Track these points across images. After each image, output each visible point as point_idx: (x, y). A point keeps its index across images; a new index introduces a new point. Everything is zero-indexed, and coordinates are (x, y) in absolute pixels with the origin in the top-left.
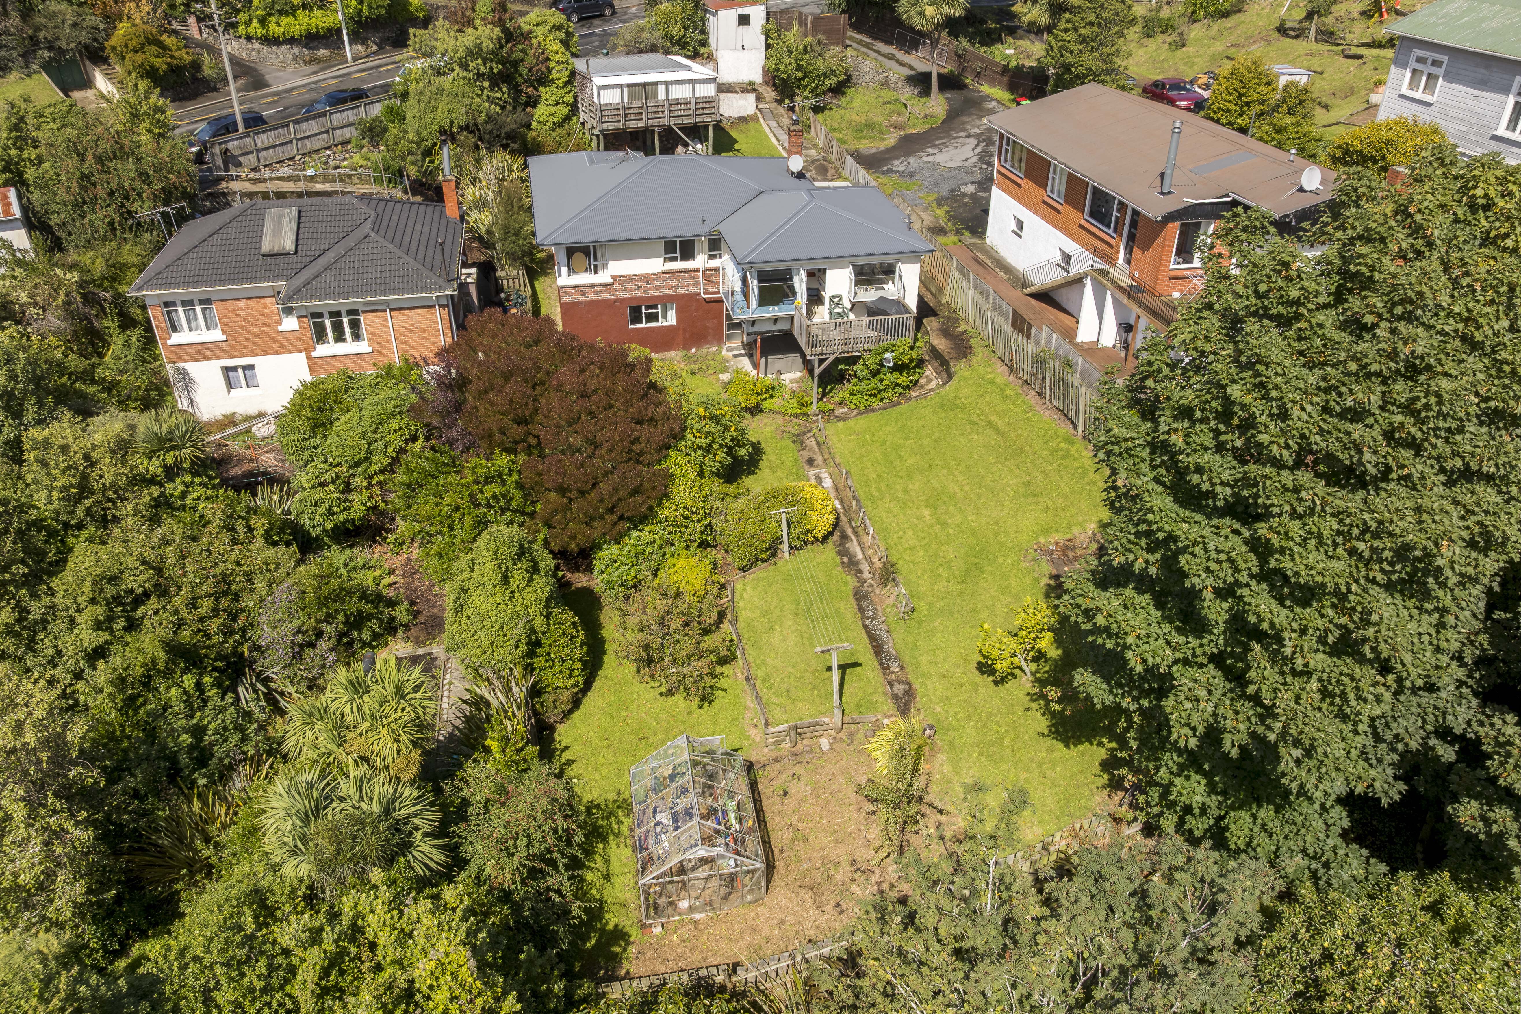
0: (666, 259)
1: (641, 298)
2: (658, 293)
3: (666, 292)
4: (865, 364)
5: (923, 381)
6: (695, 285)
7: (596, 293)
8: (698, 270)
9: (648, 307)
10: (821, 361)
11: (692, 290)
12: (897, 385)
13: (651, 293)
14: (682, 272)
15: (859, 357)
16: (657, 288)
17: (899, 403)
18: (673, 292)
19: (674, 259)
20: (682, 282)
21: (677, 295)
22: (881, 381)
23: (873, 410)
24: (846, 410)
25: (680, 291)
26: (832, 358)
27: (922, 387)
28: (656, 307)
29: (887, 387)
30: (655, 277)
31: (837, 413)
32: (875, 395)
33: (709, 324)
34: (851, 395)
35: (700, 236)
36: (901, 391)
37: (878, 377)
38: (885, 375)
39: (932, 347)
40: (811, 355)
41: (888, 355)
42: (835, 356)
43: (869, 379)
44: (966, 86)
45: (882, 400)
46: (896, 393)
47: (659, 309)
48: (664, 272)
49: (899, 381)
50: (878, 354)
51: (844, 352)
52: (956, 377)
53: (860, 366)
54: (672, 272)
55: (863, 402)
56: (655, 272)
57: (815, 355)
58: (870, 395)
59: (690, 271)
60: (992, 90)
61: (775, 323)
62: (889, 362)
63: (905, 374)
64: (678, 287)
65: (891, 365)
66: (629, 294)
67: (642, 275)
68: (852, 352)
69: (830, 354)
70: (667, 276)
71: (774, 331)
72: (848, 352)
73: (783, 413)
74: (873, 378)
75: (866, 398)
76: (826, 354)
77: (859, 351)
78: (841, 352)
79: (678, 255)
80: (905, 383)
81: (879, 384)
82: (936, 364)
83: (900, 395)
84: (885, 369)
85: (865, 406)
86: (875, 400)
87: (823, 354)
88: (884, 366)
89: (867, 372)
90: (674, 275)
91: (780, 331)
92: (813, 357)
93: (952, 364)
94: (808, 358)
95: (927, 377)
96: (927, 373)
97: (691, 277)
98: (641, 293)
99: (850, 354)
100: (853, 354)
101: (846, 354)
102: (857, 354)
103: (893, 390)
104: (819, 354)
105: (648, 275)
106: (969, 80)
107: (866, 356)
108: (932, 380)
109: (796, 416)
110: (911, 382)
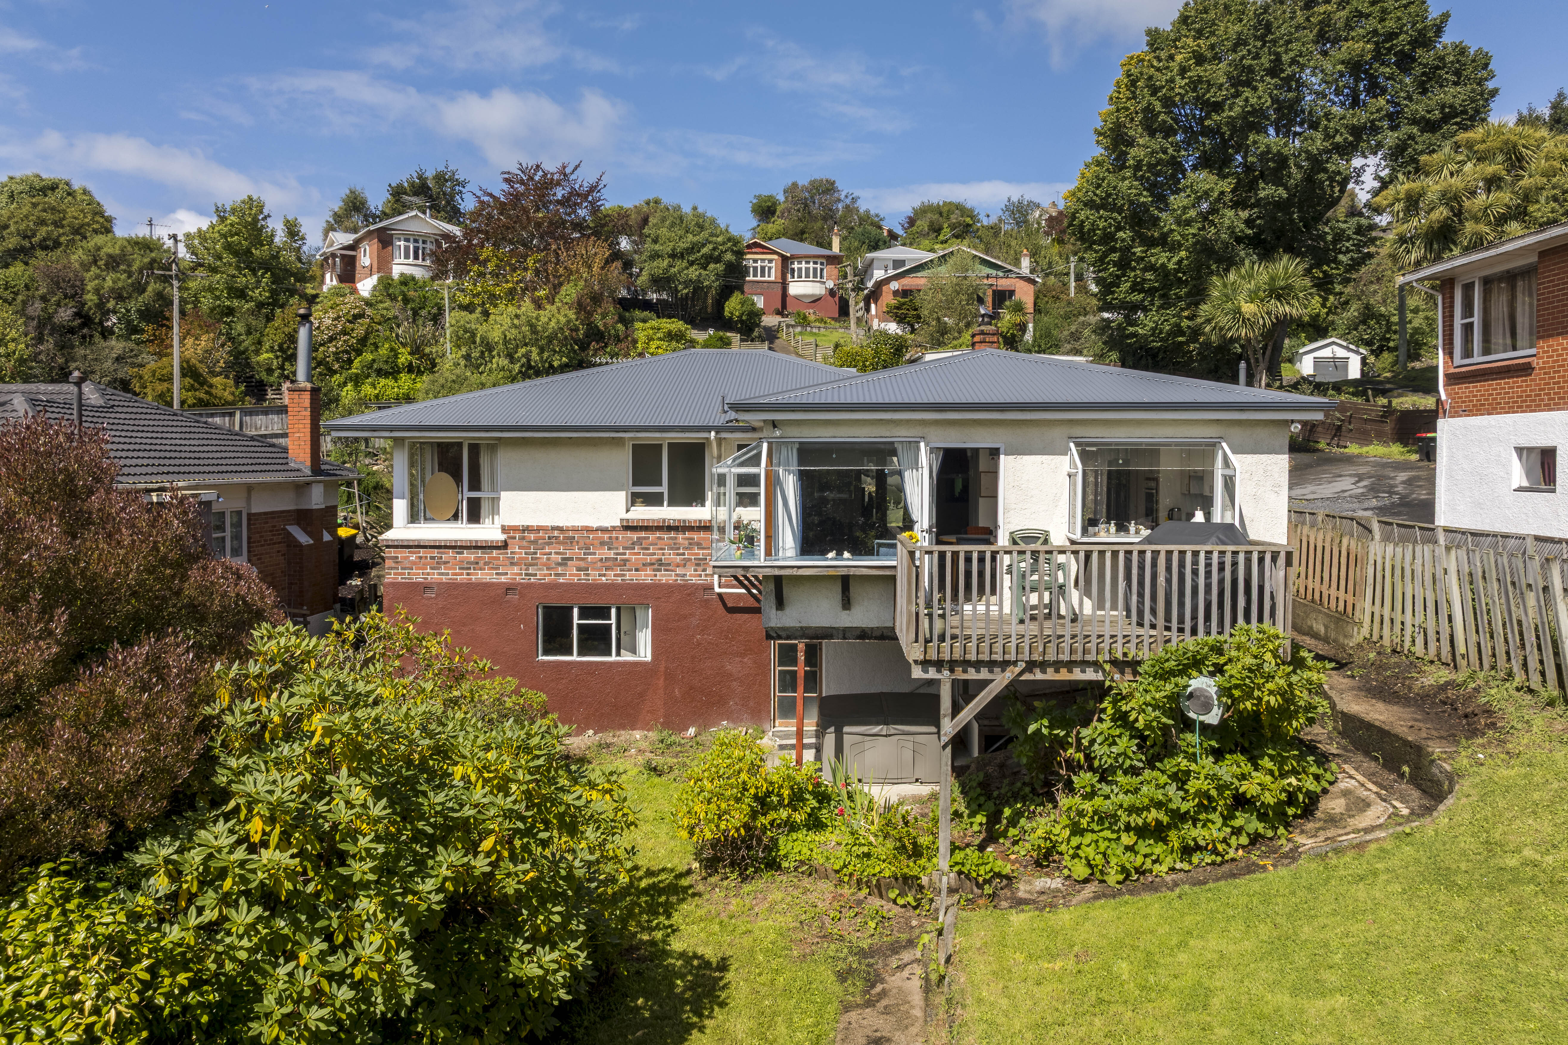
0: (635, 499)
1: (569, 586)
2: (611, 577)
3: (630, 576)
4: (1121, 719)
5: (1332, 805)
6: (702, 564)
7: (467, 566)
8: (706, 527)
9: (585, 612)
10: (965, 691)
11: (692, 575)
12: (1241, 802)
13: (594, 576)
14: (670, 528)
15: (1099, 691)
16: (608, 564)
17: (1251, 869)
18: (646, 577)
19: (654, 500)
20: (669, 555)
21: (656, 587)
22: (1181, 779)
23: (1153, 887)
24: (1056, 883)
25: (664, 577)
26: (1001, 680)
27: (1332, 820)
28: (603, 613)
29: (1206, 803)
30: (604, 535)
31: (1023, 889)
32: (1158, 832)
33: (733, 666)
34: (1077, 830)
35: (708, 429)
36: (1256, 825)
37: (1169, 764)
38: (1193, 758)
39: (1347, 718)
40: (925, 663)
41: (1201, 683)
42: (1009, 675)
43: (1134, 771)
44: (1318, 450)
45: (1187, 851)
46: (1237, 832)
47: (613, 621)
48: (628, 527)
49: (1249, 788)
50: (1165, 675)
51: (1043, 665)
52: (1463, 786)
53: (1103, 726)
54: (646, 528)
55: (1118, 857)
56: (607, 524)
57: (939, 664)
58: (1142, 832)
59: (691, 528)
60: (1365, 449)
61: (847, 604)
62: (1207, 708)
63: (1266, 763)
64: (659, 565)
65: (1213, 717)
66: (542, 575)
67: (575, 529)
68: (1070, 665)
69: (991, 664)
70: (635, 536)
71: (845, 633)
72: (1058, 665)
73: (839, 875)
74: (1151, 764)
75: (1127, 839)
76: (978, 665)
77: (1096, 665)
78: (1031, 665)
79: (664, 489)
80: (1269, 799)
81: (1172, 790)
82: (1371, 766)
83: (1255, 839)
84: (1193, 738)
85: (1123, 870)
86: (1159, 849)
87: (966, 664)
88: (1188, 725)
89: (1126, 744)
90: (652, 536)
91: (863, 634)
92: (932, 674)
93: (1436, 749)
94: (917, 673)
95: (1346, 793)
96: (1345, 784)
97: (692, 543)
98: (571, 575)
99: (1064, 675)
100: (1078, 675)
101: (1050, 675)
102: (1090, 675)
103: (1226, 819)
104: (952, 665)
105: (589, 530)
106: (1322, 445)
107: (1122, 682)
108: (1366, 805)
109: (879, 888)
110: (1291, 799)
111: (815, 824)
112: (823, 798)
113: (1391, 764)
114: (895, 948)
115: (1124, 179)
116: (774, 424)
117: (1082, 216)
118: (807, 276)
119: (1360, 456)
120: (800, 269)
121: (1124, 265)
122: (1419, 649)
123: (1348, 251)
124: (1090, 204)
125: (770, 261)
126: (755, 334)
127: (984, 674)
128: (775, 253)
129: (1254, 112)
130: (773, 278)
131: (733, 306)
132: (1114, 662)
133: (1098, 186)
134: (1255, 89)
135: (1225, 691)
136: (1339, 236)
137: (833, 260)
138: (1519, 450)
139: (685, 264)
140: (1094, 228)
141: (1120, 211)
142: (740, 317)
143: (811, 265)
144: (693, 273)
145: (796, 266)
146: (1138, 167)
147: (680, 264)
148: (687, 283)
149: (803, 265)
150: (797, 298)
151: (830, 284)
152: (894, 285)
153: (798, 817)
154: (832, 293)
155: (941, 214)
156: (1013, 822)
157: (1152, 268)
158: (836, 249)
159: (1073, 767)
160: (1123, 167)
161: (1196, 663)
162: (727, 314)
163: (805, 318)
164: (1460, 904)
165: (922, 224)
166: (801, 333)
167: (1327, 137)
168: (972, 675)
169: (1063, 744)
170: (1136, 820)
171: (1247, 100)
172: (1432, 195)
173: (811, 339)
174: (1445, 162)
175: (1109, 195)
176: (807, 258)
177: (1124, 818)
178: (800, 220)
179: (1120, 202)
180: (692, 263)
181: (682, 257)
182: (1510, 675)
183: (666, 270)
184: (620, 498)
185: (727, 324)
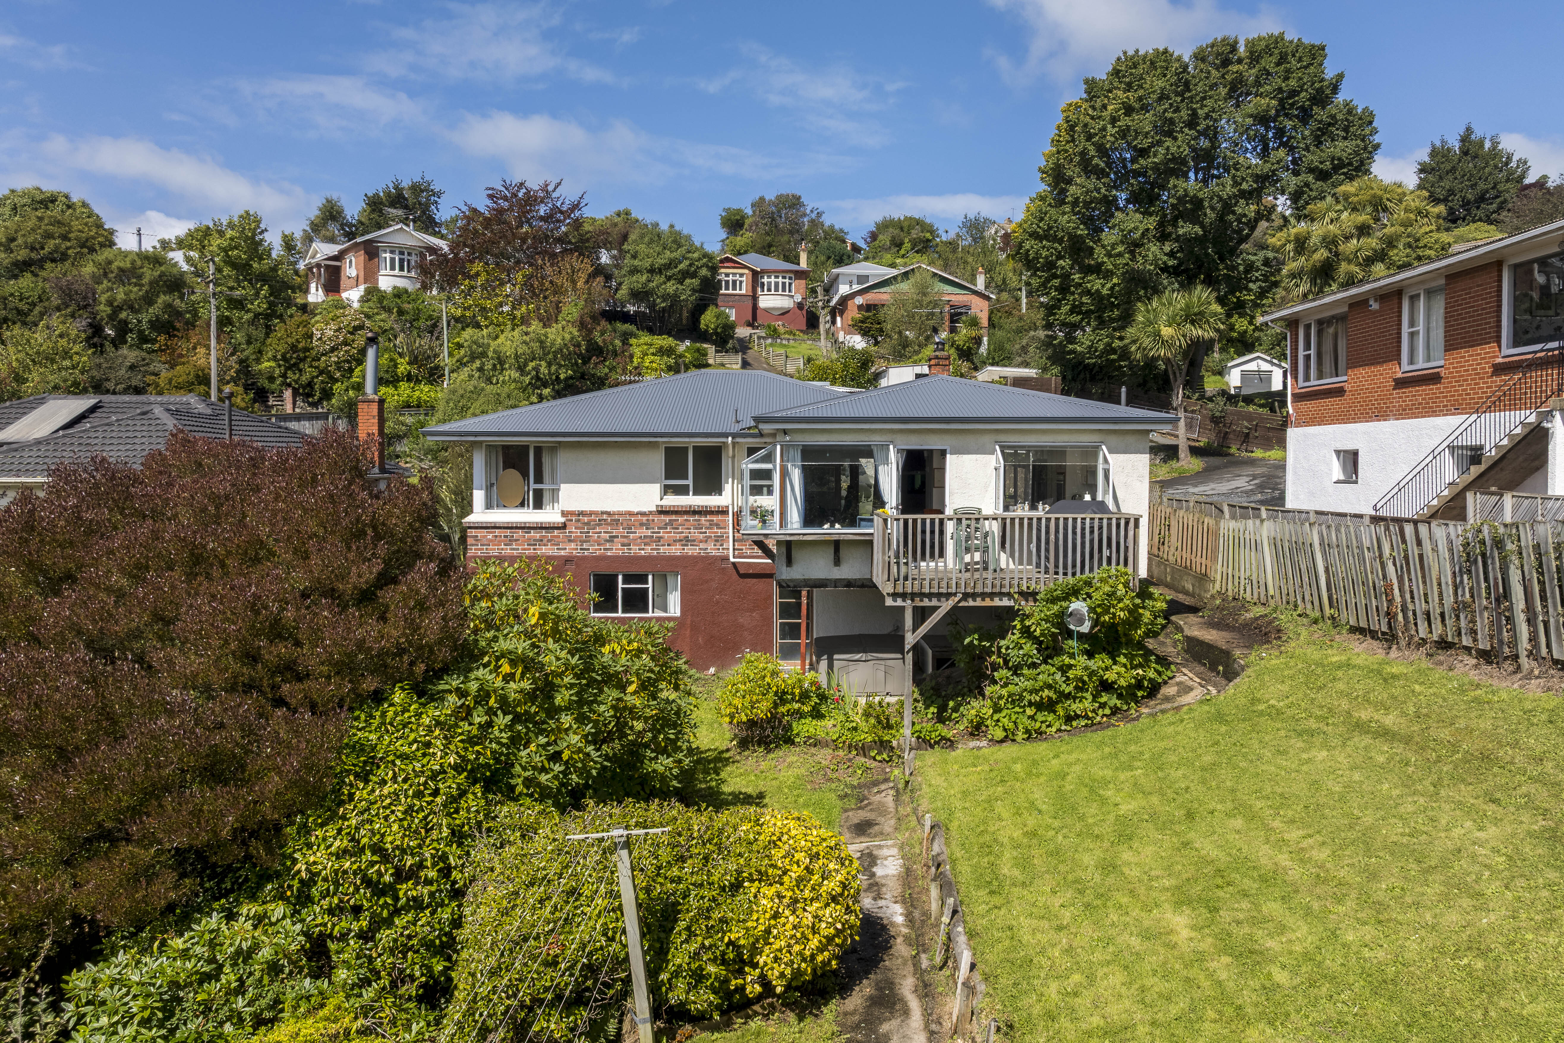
0: (667, 490)
1: (616, 558)
2: (649, 551)
3: (664, 550)
4: (1026, 632)
5: (1169, 690)
6: (720, 540)
7: (533, 543)
8: (723, 512)
9: (628, 579)
10: (921, 614)
11: (712, 549)
12: (1106, 686)
13: (635, 550)
14: (695, 513)
15: (1010, 613)
16: (647, 540)
18: (676, 550)
19: (682, 490)
20: (694, 534)
21: (684, 558)
22: (1064, 669)
23: (1046, 742)
24: (983, 744)
25: (690, 550)
26: (946, 606)
27: (1167, 699)
28: (643, 579)
29: (1081, 687)
30: (643, 518)
32: (1050, 706)
33: (744, 619)
34: (997, 709)
35: (726, 435)
36: (1114, 701)
37: (1057, 661)
38: (1072, 656)
39: (1190, 640)
40: (895, 595)
41: (1078, 606)
42: (951, 602)
43: (1034, 666)
44: (1230, 454)
45: (1069, 719)
46: (1103, 706)
47: (650, 585)
48: (662, 511)
49: (1110, 676)
50: (1054, 600)
51: (974, 596)
52: (1249, 671)
53: (1014, 637)
54: (676, 513)
55: (1024, 721)
56: (645, 509)
57: (904, 596)
58: (1040, 706)
59: (711, 513)
60: (1268, 454)
61: (837, 562)
62: (1081, 622)
63: (1122, 659)
64: (686, 541)
65: (1085, 628)
66: (593, 550)
67: (620, 514)
68: (992, 595)
69: (939, 595)
70: (667, 519)
71: (836, 583)
72: (983, 595)
73: (835, 744)
74: (1045, 662)
75: (1030, 712)
76: (930, 596)
77: (1009, 595)
78: (966, 596)
79: (690, 482)
80: (1123, 682)
81: (1058, 676)
82: (1200, 669)
83: (1115, 711)
84: (1073, 643)
85: (1027, 731)
86: (1051, 718)
87: (922, 595)
88: (1070, 634)
89: (1029, 648)
90: (680, 519)
91: (849, 584)
92: (899, 602)
93: (1237, 653)
94: (889, 602)
95: (1179, 684)
96: (1180, 678)
97: (712, 524)
98: (616, 549)
99: (988, 603)
100: (997, 602)
101: (979, 603)
102: (1006, 602)
103: (1095, 698)
104: (913, 596)
105: (631, 514)
106: (1233, 450)
107: (1027, 606)
108: (1191, 689)
109: (863, 750)
110: (1139, 685)
111: (817, 714)
112: (823, 698)
113: (1213, 668)
114: (876, 783)
115: (1064, 213)
116: (785, 432)
117: (1027, 245)
118: (776, 290)
119: (1263, 459)
120: (769, 283)
121: (1064, 290)
122: (1248, 596)
123: (1257, 280)
124: (1034, 235)
125: (741, 275)
126: (730, 345)
127: (934, 602)
128: (746, 267)
129: (1174, 159)
130: (744, 292)
131: (708, 319)
132: (1021, 593)
133: (1042, 219)
134: (1175, 139)
135: (1092, 610)
136: (1250, 267)
137: (800, 275)
138: (1338, 452)
139: (663, 279)
140: (1038, 256)
141: (1060, 241)
142: (715, 329)
143: (780, 280)
144: (671, 287)
145: (765, 280)
146: (1076, 202)
147: (658, 279)
148: (664, 298)
149: (773, 280)
150: (766, 310)
151: (798, 298)
152: (859, 300)
153: (806, 709)
154: (800, 306)
155: (902, 229)
156: (955, 710)
157: (1088, 292)
158: (804, 264)
159: (995, 667)
160: (1063, 202)
161: (1074, 593)
162: (702, 326)
163: (775, 330)
164: (1223, 729)
165: (884, 239)
166: (771, 345)
167: (1236, 184)
168: (926, 603)
169: (990, 653)
170: (1036, 698)
171: (1168, 149)
172: (1314, 240)
173: (782, 351)
174: (1328, 210)
175: (1050, 228)
176: (776, 272)
177: (1028, 697)
178: (767, 234)
179: (1060, 234)
180: (669, 279)
181: (660, 272)
182: (1296, 606)
183: (645, 285)
184: (655, 489)
185: (703, 336)
